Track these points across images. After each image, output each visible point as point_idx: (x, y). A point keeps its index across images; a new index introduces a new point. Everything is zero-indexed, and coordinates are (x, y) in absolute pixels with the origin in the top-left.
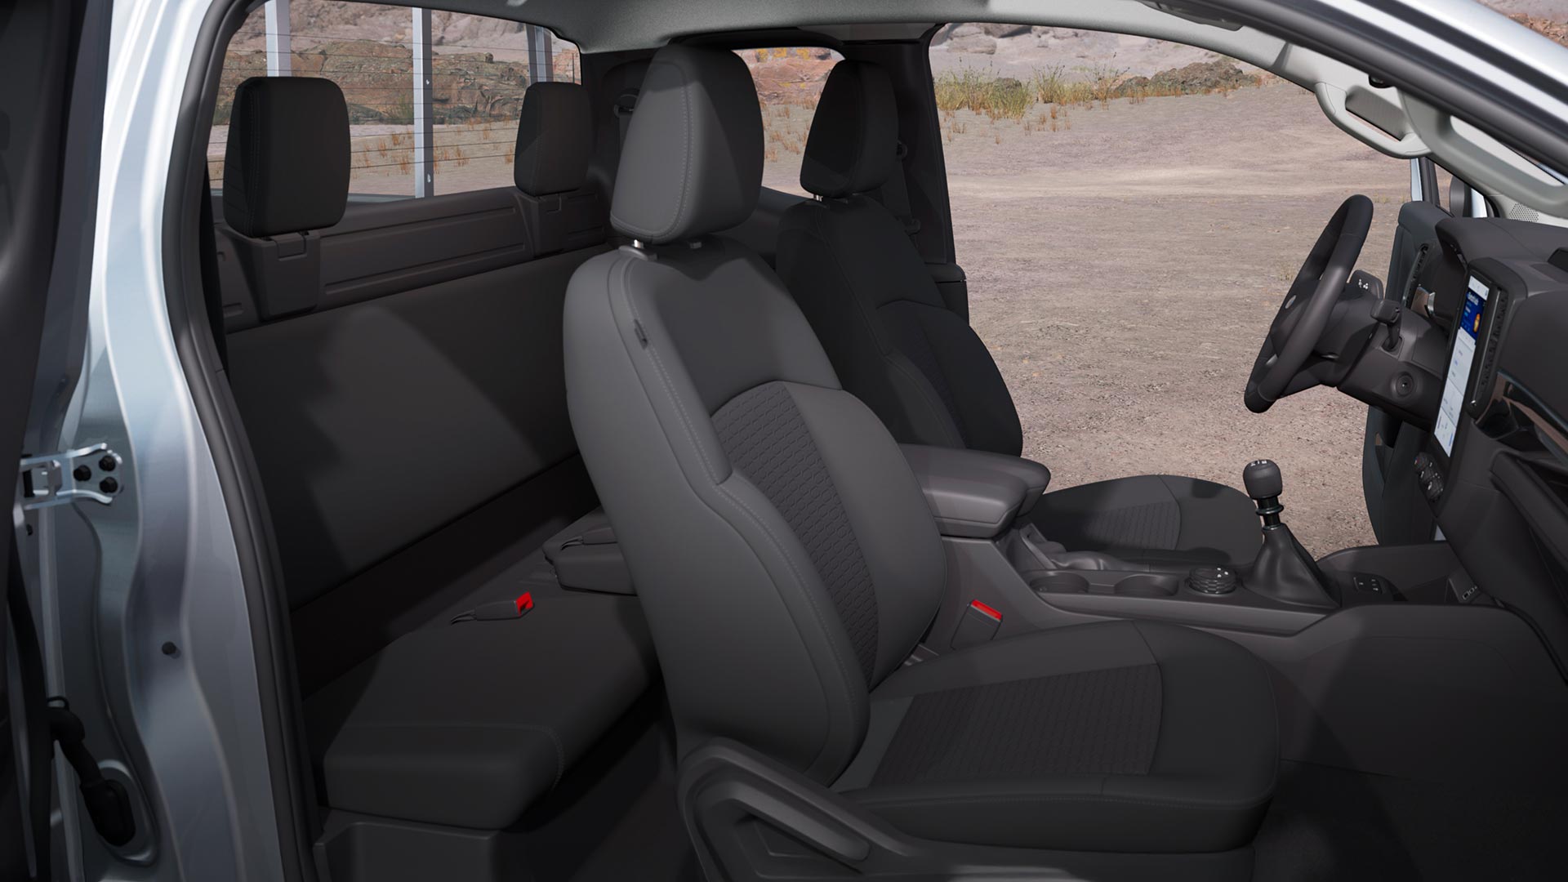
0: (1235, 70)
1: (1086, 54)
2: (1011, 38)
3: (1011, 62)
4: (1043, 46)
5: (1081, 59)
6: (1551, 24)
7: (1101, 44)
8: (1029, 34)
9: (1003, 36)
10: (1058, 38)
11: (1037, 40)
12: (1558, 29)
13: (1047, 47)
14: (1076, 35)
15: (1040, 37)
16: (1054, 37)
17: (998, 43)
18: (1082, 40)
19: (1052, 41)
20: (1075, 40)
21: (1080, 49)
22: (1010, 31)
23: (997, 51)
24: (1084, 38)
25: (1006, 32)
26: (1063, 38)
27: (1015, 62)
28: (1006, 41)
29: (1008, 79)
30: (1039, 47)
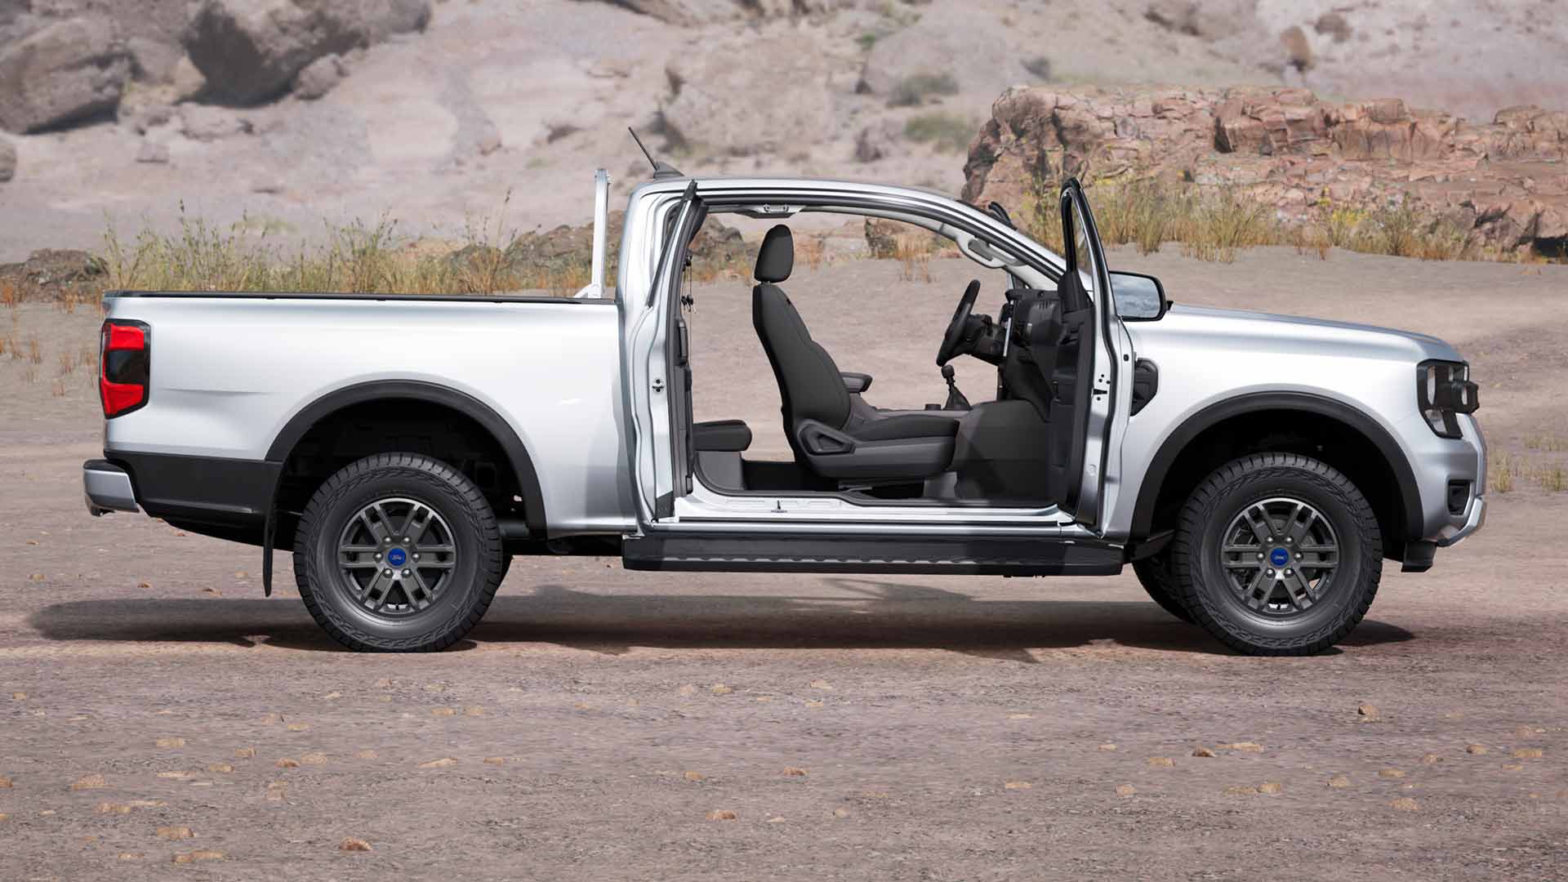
0: (722, 230)
1: (280, 182)
2: (58, 135)
3: (61, 206)
4: (153, 161)
5: (266, 197)
6: (1457, 124)
7: (320, 156)
8: (110, 126)
9: (35, 130)
10: (197, 137)
11: (135, 142)
12: (1474, 137)
13: (163, 162)
14: (248, 129)
15: (142, 133)
16: (185, 132)
17: (20, 151)
18: (266, 144)
19: (179, 147)
20: (245, 142)
21: (262, 169)
22: (55, 115)
23: (19, 175)
24: (270, 136)
25: (43, 120)
26: (210, 137)
27: (72, 206)
28: (44, 145)
29: (69, 255)
30: (141, 161)
